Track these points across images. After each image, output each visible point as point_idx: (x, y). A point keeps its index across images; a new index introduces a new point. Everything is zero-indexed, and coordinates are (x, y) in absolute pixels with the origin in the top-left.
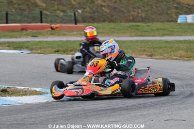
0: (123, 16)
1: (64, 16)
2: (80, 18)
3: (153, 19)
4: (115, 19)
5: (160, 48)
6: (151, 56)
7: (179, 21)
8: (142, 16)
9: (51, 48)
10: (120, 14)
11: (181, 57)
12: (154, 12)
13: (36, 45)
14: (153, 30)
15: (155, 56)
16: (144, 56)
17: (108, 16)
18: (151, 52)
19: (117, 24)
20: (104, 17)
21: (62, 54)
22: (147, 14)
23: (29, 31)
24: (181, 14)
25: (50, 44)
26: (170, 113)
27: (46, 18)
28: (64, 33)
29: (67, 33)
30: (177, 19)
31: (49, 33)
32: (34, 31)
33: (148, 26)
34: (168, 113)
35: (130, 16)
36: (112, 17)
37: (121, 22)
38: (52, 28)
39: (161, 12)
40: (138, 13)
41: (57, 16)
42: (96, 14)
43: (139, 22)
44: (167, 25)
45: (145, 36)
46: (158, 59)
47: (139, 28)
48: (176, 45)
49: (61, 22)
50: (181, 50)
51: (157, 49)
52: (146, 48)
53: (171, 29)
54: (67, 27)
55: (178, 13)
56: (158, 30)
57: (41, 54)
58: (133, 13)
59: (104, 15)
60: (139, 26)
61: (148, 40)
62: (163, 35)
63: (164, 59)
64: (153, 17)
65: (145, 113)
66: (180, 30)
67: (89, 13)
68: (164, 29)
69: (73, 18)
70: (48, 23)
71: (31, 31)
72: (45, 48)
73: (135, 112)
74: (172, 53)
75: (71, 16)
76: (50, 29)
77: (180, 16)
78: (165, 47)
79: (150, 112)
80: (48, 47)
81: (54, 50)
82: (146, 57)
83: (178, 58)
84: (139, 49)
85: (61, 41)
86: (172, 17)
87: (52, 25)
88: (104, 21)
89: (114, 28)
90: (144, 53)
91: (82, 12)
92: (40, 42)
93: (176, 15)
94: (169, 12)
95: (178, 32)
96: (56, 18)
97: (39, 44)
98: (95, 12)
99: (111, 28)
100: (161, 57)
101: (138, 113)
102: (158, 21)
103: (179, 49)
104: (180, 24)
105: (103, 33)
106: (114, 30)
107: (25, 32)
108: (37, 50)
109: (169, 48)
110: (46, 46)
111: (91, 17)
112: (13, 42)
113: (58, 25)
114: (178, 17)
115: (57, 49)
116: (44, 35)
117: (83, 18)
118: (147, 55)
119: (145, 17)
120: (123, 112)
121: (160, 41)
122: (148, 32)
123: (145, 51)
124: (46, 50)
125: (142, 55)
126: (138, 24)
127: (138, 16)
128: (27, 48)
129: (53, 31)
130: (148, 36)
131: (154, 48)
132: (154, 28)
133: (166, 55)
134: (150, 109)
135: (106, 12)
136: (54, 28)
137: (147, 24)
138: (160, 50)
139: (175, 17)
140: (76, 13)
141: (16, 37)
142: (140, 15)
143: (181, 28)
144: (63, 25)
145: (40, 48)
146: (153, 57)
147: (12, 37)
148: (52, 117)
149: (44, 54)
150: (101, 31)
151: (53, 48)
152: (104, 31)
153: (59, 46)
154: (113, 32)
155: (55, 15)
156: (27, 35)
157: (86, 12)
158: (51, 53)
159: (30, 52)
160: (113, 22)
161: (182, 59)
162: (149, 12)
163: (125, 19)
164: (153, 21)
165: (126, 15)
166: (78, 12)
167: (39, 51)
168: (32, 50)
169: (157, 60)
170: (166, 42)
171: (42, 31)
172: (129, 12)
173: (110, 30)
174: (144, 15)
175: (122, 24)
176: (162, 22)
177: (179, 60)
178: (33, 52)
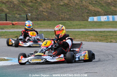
0: (55, 17)
1: (20, 17)
2: (30, 19)
3: (74, 19)
4: (51, 19)
5: (79, 35)
7: (89, 20)
8: (67, 18)
10: (54, 16)
11: (91, 40)
12: (74, 15)
13: (4, 33)
14: (73, 25)
15: (76, 39)
17: (47, 17)
18: (74, 37)
19: (52, 22)
20: (44, 18)
22: (70, 17)
24: (90, 16)
26: (88, 69)
27: (9, 19)
28: (20, 27)
29: (22, 27)
30: (88, 19)
31: (11, 27)
32: (2, 26)
33: (71, 23)
34: (86, 69)
35: (60, 17)
36: (49, 18)
37: (55, 21)
38: (13, 24)
39: (79, 15)
40: (65, 16)
41: (16, 17)
42: (39, 16)
43: (65, 20)
44: (82, 23)
45: (69, 29)
46: (78, 41)
47: (66, 24)
48: (88, 33)
49: (18, 21)
50: (92, 36)
51: (77, 35)
53: (85, 25)
54: (22, 23)
55: (89, 15)
56: (77, 25)
58: (62, 16)
59: (44, 17)
60: (65, 23)
61: (71, 31)
62: (80, 28)
64: (74, 18)
65: (72, 69)
66: (90, 25)
67: (35, 15)
68: (80, 25)
69: (25, 19)
70: (10, 21)
72: (9, 35)
73: (67, 69)
74: (86, 37)
75: (24, 17)
76: (12, 25)
77: (90, 17)
78: (82, 34)
80: (11, 34)
81: (15, 36)
83: (90, 40)
85: (19, 31)
86: (85, 18)
87: (13, 23)
88: (44, 20)
89: (50, 24)
91: (31, 15)
92: (6, 32)
93: (87, 17)
94: (83, 15)
95: (89, 26)
96: (15, 18)
98: (38, 15)
99: (49, 24)
100: (80, 40)
102: (77, 20)
103: (90, 35)
104: (90, 22)
105: (44, 27)
106: (50, 25)
108: (4, 36)
109: (84, 35)
111: (36, 18)
113: (16, 22)
114: (88, 18)
115: (16, 35)
116: (8, 28)
117: (32, 18)
119: (69, 18)
120: (59, 69)
121: (78, 31)
122: (71, 26)
126: (65, 22)
127: (64, 17)
129: (14, 26)
130: (71, 29)
131: (75, 35)
132: (74, 24)
133: (83, 38)
135: (45, 15)
136: (14, 24)
137: (70, 22)
138: (79, 36)
139: (87, 18)
140: (28, 16)
142: (66, 17)
143: (91, 24)
144: (20, 22)
145: (6, 35)
150: (43, 26)
151: (14, 35)
152: (44, 26)
153: (18, 34)
154: (50, 26)
155: (14, 17)
157: (33, 15)
160: (50, 21)
161: (92, 41)
162: (71, 15)
163: (57, 19)
164: (74, 20)
165: (57, 17)
166: (28, 15)
168: (1, 36)
170: (82, 32)
171: (7, 26)
172: (59, 15)
173: (48, 25)
174: (68, 17)
175: (55, 22)
176: (79, 21)
177: (91, 41)
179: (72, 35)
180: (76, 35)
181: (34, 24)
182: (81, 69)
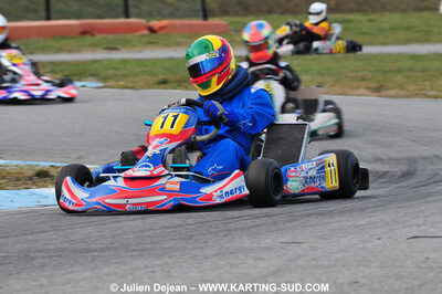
2: (215, 6)
3: (384, 4)
4: (296, 5)
5: (400, 71)
6: (378, 90)
9: (149, 75)
13: (115, 69)
14: (382, 31)
15: (387, 89)
16: (361, 91)
18: (378, 82)
21: (174, 88)
23: (99, 37)
25: (147, 66)
26: (421, 222)
27: (137, 7)
28: (180, 39)
29: (187, 40)
30: (438, 4)
31: (146, 39)
32: (110, 37)
33: (371, 21)
34: (414, 222)
38: (152, 30)
43: (351, 11)
44: (415, 19)
46: (394, 97)
47: (351, 26)
48: (437, 64)
49: (171, 16)
51: (390, 75)
52: (365, 72)
53: (426, 28)
54: (185, 25)
56: (393, 29)
57: (127, 88)
60: (351, 21)
61: (372, 55)
62: (407, 42)
63: (408, 97)
65: (363, 222)
68: (408, 28)
69: (199, 7)
70: (142, 17)
71: (103, 36)
72: (136, 75)
73: (342, 219)
74: (427, 83)
76: (146, 32)
78: (411, 70)
79: (374, 219)
80: (143, 73)
81: (157, 79)
82: (368, 92)
83: (440, 95)
84: (350, 74)
85: (172, 59)
87: (152, 23)
88: (271, 11)
90: (363, 84)
92: (124, 61)
95: (440, 33)
96: (159, 5)
97: (122, 66)
100: (402, 92)
101: (347, 222)
102: (395, 10)
107: (88, 39)
108: (118, 80)
109: (419, 71)
110: (138, 70)
111: (240, 3)
112: (61, 63)
113: (165, 22)
115: (162, 77)
116: (134, 46)
117: (222, 4)
118: (369, 88)
120: (313, 220)
121: (399, 56)
122: (372, 34)
123: (363, 79)
124: (137, 79)
125: (358, 87)
126: (348, 16)
128: (95, 75)
129: (154, 35)
131: (384, 72)
132: (385, 26)
133: (413, 87)
134: (374, 212)
136: (156, 28)
137: (369, 17)
138: (399, 78)
141: (69, 51)
144: (177, 22)
145: (124, 76)
146: (384, 93)
147: (59, 51)
148: (151, 233)
149: (133, 88)
151: (152, 74)
153: (166, 69)
156: (94, 46)
158: (149, 88)
159: (101, 85)
160: (291, 13)
164: (383, 8)
167: (121, 83)
168: (105, 79)
169: (392, 101)
170: (414, 57)
171: (129, 36)
176: (405, 11)
178: (107, 84)
179: (372, 72)
180: (389, 71)
181: (231, 27)
182: (395, 222)
